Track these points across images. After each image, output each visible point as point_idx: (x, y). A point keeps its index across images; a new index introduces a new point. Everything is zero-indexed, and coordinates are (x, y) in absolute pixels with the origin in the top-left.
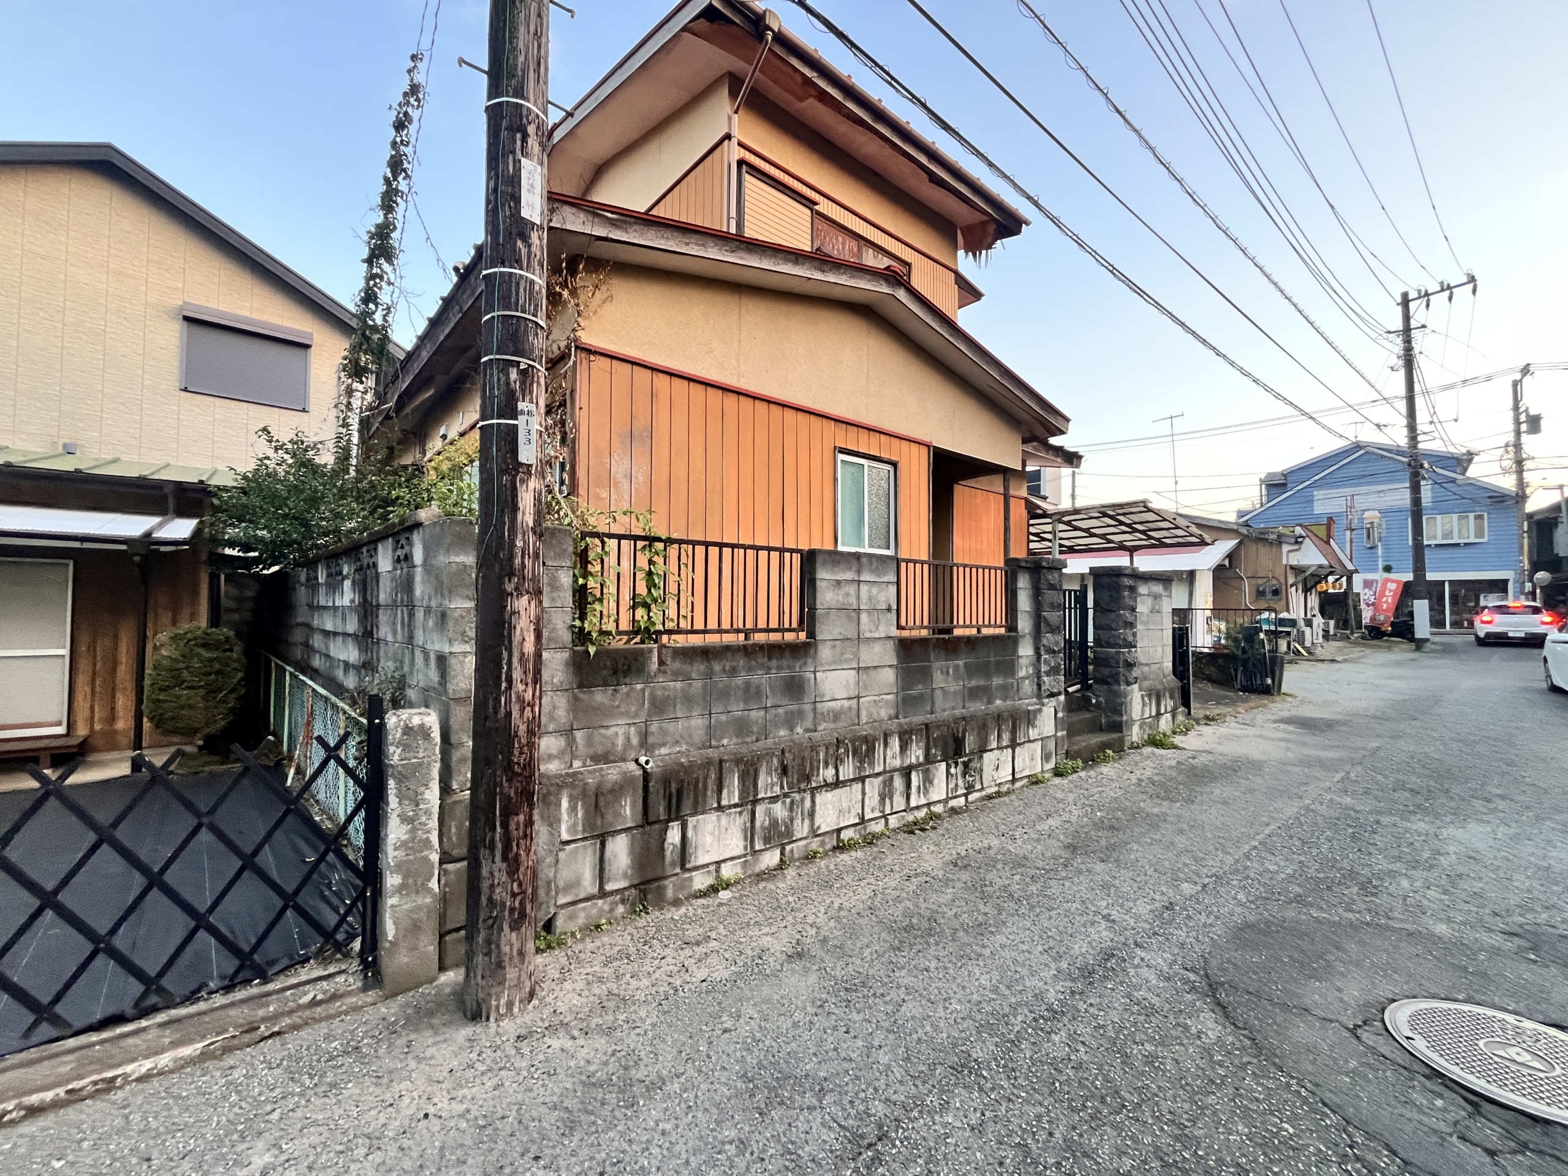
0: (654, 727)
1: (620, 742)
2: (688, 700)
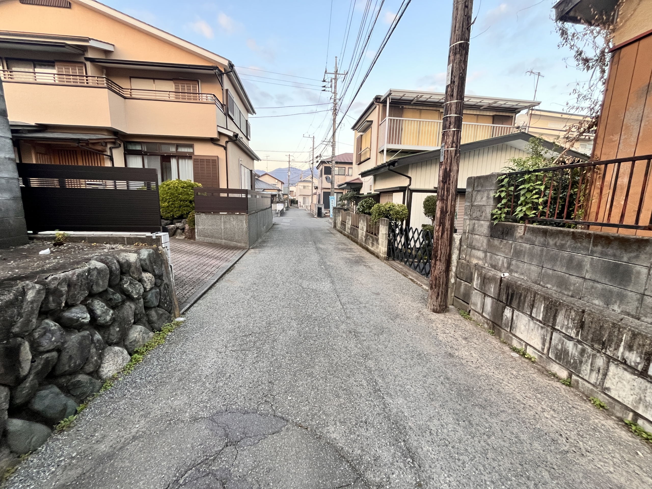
0: (514, 262)
1: (500, 263)
2: (532, 256)
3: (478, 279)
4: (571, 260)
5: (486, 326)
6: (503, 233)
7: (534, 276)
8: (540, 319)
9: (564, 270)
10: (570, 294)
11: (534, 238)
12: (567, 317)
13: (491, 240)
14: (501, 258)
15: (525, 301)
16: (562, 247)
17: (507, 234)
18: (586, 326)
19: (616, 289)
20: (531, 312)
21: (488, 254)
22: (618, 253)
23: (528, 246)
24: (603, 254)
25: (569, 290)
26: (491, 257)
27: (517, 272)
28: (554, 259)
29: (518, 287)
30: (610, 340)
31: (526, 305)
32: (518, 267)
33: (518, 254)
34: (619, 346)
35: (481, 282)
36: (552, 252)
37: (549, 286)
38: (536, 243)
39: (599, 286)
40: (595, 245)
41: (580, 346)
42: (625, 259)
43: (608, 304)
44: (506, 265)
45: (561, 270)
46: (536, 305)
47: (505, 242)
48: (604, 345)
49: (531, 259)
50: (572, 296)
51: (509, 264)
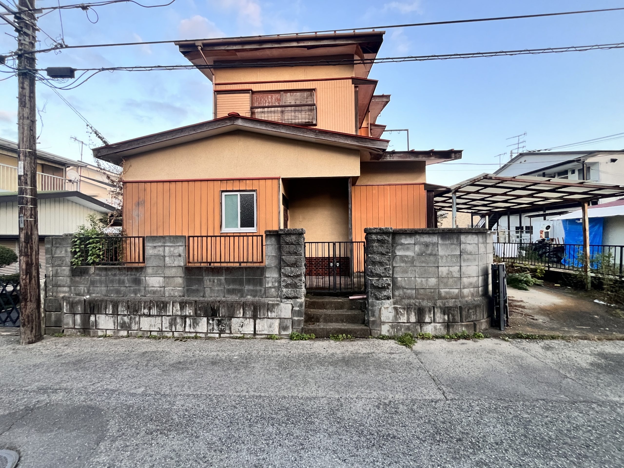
0: (91, 288)
1: (82, 291)
2: (101, 282)
3: (66, 306)
4: (119, 280)
5: (79, 334)
6: (81, 273)
7: (104, 292)
8: (111, 313)
9: (118, 285)
10: (122, 295)
11: (100, 273)
12: (122, 307)
13: (73, 278)
14: (82, 288)
15: (101, 308)
16: (115, 275)
17: (84, 273)
18: (130, 307)
19: (137, 288)
20: (106, 312)
21: (72, 288)
22: (136, 273)
23: (98, 277)
24: (131, 275)
25: (121, 294)
26: (75, 289)
27: (94, 293)
28: (112, 281)
29: (96, 301)
30: (139, 308)
31: (102, 309)
32: (94, 290)
33: (93, 283)
34: (141, 309)
35: (70, 307)
36: (111, 279)
37: (112, 295)
38: (103, 275)
39: (132, 288)
40: (128, 272)
41: (129, 317)
42: (138, 275)
43: (136, 294)
44: (86, 291)
45: (116, 286)
46: (108, 307)
47: (83, 277)
48: (137, 311)
49: (101, 284)
50: (123, 296)
51: (89, 290)
